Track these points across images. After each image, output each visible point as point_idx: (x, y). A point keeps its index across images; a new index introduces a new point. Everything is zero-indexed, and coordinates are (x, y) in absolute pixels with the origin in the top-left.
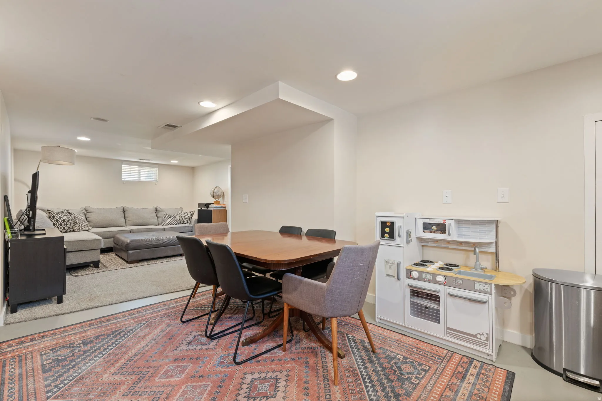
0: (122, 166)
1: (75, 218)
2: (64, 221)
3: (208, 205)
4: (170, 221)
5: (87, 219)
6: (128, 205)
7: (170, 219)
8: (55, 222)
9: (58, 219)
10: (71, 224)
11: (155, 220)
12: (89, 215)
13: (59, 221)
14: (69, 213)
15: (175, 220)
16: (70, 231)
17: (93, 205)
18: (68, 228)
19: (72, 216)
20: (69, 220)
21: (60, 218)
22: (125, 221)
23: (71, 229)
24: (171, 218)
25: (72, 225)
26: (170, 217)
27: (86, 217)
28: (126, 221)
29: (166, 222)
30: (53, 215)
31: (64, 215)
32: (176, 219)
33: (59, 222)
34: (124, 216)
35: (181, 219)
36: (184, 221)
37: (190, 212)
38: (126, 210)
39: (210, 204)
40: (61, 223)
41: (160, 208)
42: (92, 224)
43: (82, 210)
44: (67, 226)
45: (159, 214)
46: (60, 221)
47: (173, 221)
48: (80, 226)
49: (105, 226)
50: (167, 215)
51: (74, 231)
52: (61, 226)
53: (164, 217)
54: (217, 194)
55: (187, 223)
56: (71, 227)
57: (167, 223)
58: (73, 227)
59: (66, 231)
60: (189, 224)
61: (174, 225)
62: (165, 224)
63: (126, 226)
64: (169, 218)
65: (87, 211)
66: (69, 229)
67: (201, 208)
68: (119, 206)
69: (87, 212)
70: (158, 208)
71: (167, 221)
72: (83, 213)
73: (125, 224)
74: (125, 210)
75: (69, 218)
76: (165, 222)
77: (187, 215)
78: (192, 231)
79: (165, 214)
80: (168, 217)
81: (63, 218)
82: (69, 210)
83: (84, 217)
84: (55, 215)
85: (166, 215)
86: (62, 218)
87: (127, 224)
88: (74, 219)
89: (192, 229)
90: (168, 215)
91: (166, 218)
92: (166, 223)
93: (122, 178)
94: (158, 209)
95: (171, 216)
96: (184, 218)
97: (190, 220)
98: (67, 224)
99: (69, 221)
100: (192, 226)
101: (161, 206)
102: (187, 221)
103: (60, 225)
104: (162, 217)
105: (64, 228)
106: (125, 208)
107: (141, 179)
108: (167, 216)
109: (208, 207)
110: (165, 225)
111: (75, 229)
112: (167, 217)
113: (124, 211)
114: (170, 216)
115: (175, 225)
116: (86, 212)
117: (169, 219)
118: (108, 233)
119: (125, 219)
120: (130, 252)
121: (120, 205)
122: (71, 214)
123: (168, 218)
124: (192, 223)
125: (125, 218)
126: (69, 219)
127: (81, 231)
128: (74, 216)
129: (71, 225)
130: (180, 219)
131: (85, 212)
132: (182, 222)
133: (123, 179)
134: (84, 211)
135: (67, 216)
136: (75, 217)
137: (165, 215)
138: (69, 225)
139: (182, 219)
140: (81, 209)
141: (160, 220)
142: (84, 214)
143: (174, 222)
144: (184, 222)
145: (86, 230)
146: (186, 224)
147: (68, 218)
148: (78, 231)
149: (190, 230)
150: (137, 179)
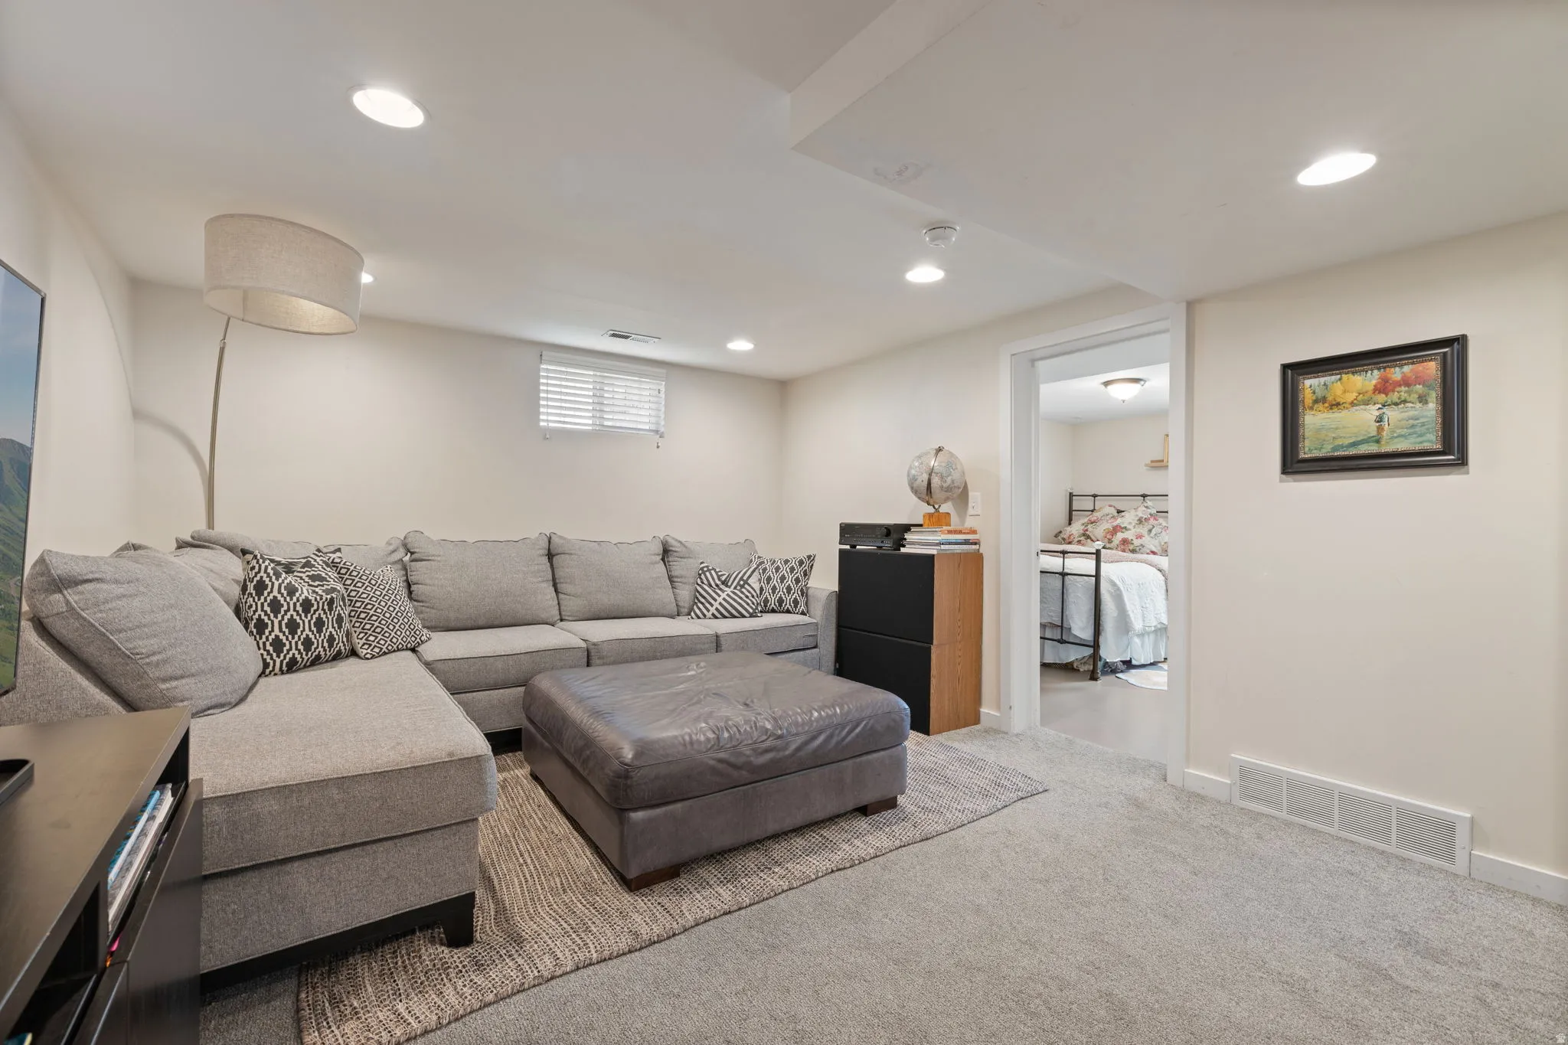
0: (539, 370)
1: (361, 590)
2: (307, 605)
3: (897, 533)
4: (727, 598)
5: (413, 588)
6: (569, 531)
7: (728, 591)
8: (266, 614)
9: (279, 597)
10: (340, 620)
11: (664, 595)
12: (419, 571)
13: (285, 607)
14: (334, 565)
15: (747, 597)
16: (337, 657)
17: (435, 531)
18: (326, 644)
19: (349, 582)
20: (331, 602)
21: (292, 590)
22: (558, 598)
23: (340, 645)
24: (727, 586)
25: (346, 625)
26: (724, 583)
27: (407, 581)
28: (561, 596)
29: (712, 605)
30: (258, 578)
31: (313, 578)
32: (749, 592)
33: (286, 612)
34: (550, 577)
35: (768, 589)
36: (781, 601)
37: (801, 563)
38: (560, 550)
39: (907, 528)
40: (292, 621)
41: (680, 542)
42: (432, 614)
43: (394, 551)
44: (320, 631)
45: (678, 568)
46: (291, 609)
47: (741, 598)
48: (378, 630)
49: (481, 622)
50: (709, 570)
51: (354, 653)
52: (293, 632)
53: (699, 582)
54: (949, 480)
55: (796, 607)
56: (340, 636)
57: (717, 609)
58: (348, 634)
59: (318, 657)
60: (803, 613)
61: (744, 616)
62: (708, 610)
63: (562, 620)
64: (722, 587)
65: (412, 553)
66: (331, 646)
67: (853, 547)
68: (533, 535)
69: (414, 556)
70: (670, 540)
71: (715, 600)
72: (395, 563)
73: (557, 612)
74: (553, 552)
75: (334, 590)
76: (708, 605)
77: (792, 572)
78: (815, 647)
79: (702, 569)
80: (718, 582)
81: (304, 592)
82: (339, 550)
83: (400, 584)
84: (268, 576)
85: (708, 574)
86: (297, 595)
87: (563, 613)
88: (353, 594)
89: (816, 636)
90: (716, 573)
91: (710, 586)
92: (713, 610)
93: (539, 420)
94: (675, 546)
95: (729, 576)
96: (781, 589)
97: (803, 596)
98: (320, 624)
99: (331, 609)
100: (816, 624)
101: (679, 534)
102: (796, 602)
103: (287, 631)
104: (692, 580)
105: (307, 643)
106: (555, 539)
107: (606, 423)
108: (711, 575)
109: (900, 543)
110: (709, 615)
111: (358, 643)
112: (713, 579)
113: (550, 556)
114: (723, 578)
115: (751, 616)
116: (409, 556)
117: (723, 591)
118: (499, 664)
119: (556, 591)
120: (638, 816)
121: (534, 529)
122: (343, 571)
123: (717, 585)
124: (812, 609)
125: (555, 585)
126: (332, 599)
127: (385, 653)
128: (357, 579)
129: (340, 627)
130: (761, 589)
131: (407, 558)
132: (773, 603)
133: (542, 424)
134: (400, 554)
135: (322, 579)
136: (359, 585)
137: (704, 572)
138: (330, 629)
139: (774, 592)
140: (389, 543)
141: (685, 594)
142: (399, 566)
143: (746, 606)
144: (780, 605)
145: (407, 649)
146: (788, 612)
147: (327, 592)
148: (373, 657)
149: (810, 642)
150: (590, 422)
